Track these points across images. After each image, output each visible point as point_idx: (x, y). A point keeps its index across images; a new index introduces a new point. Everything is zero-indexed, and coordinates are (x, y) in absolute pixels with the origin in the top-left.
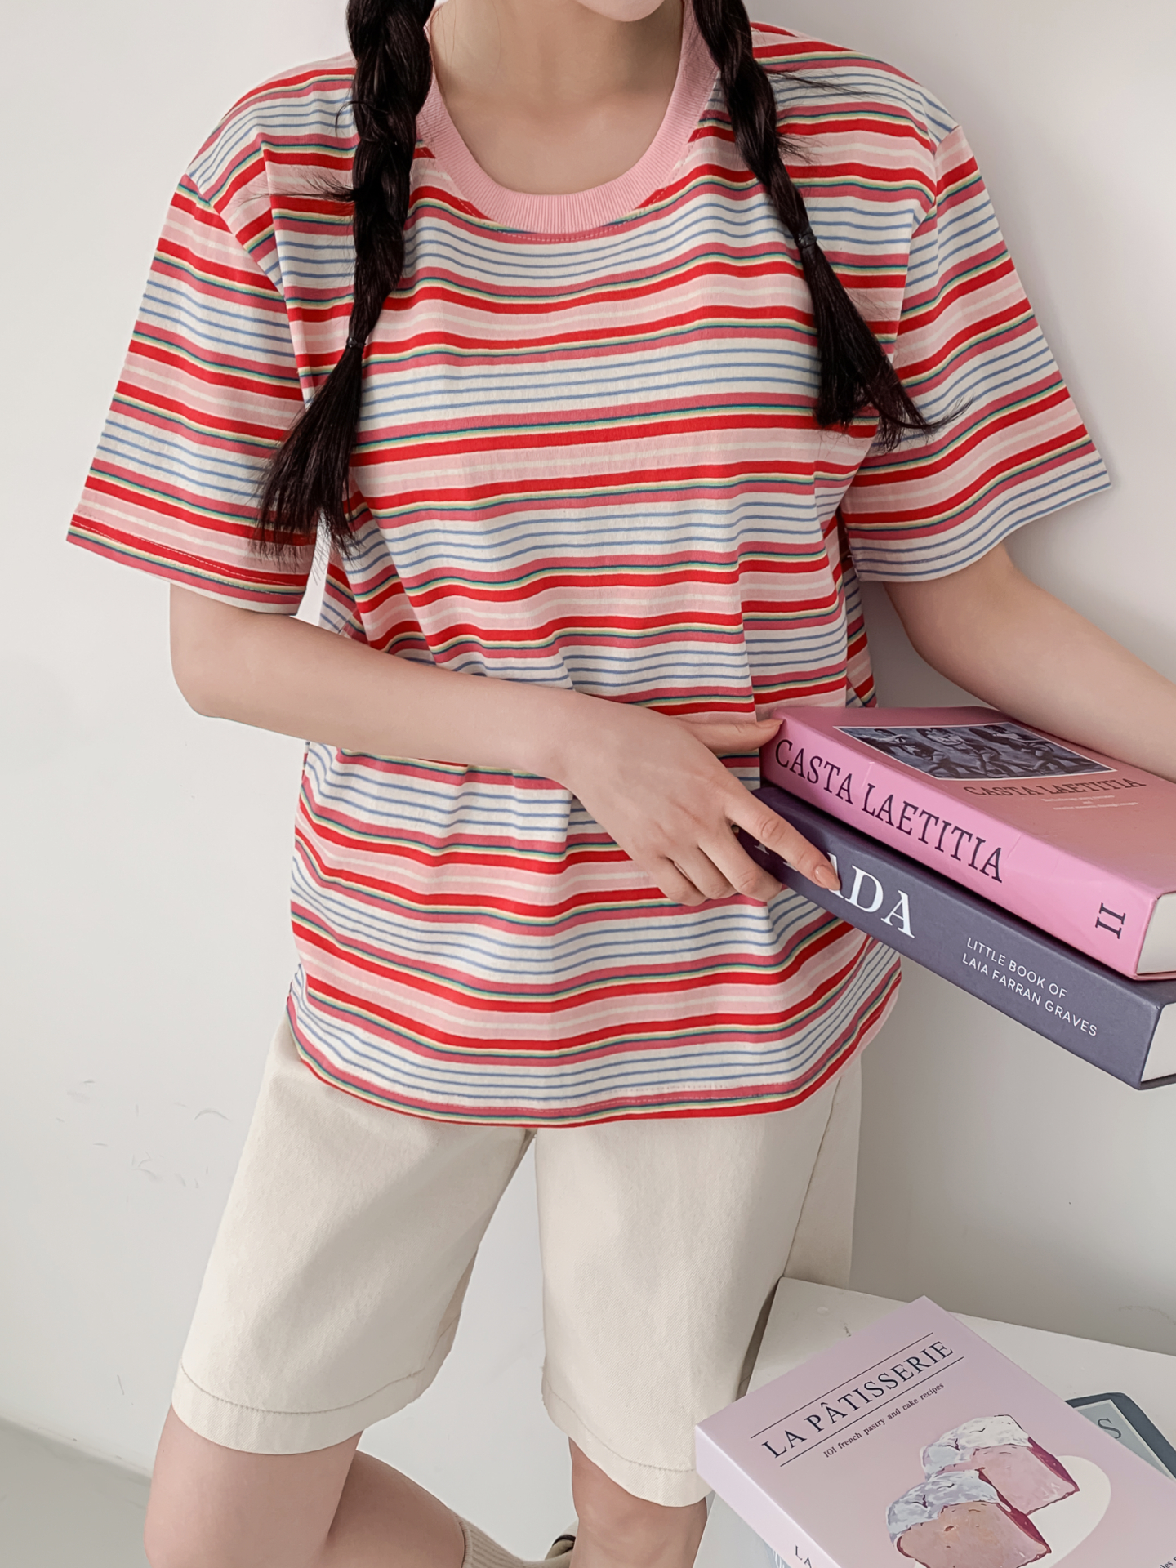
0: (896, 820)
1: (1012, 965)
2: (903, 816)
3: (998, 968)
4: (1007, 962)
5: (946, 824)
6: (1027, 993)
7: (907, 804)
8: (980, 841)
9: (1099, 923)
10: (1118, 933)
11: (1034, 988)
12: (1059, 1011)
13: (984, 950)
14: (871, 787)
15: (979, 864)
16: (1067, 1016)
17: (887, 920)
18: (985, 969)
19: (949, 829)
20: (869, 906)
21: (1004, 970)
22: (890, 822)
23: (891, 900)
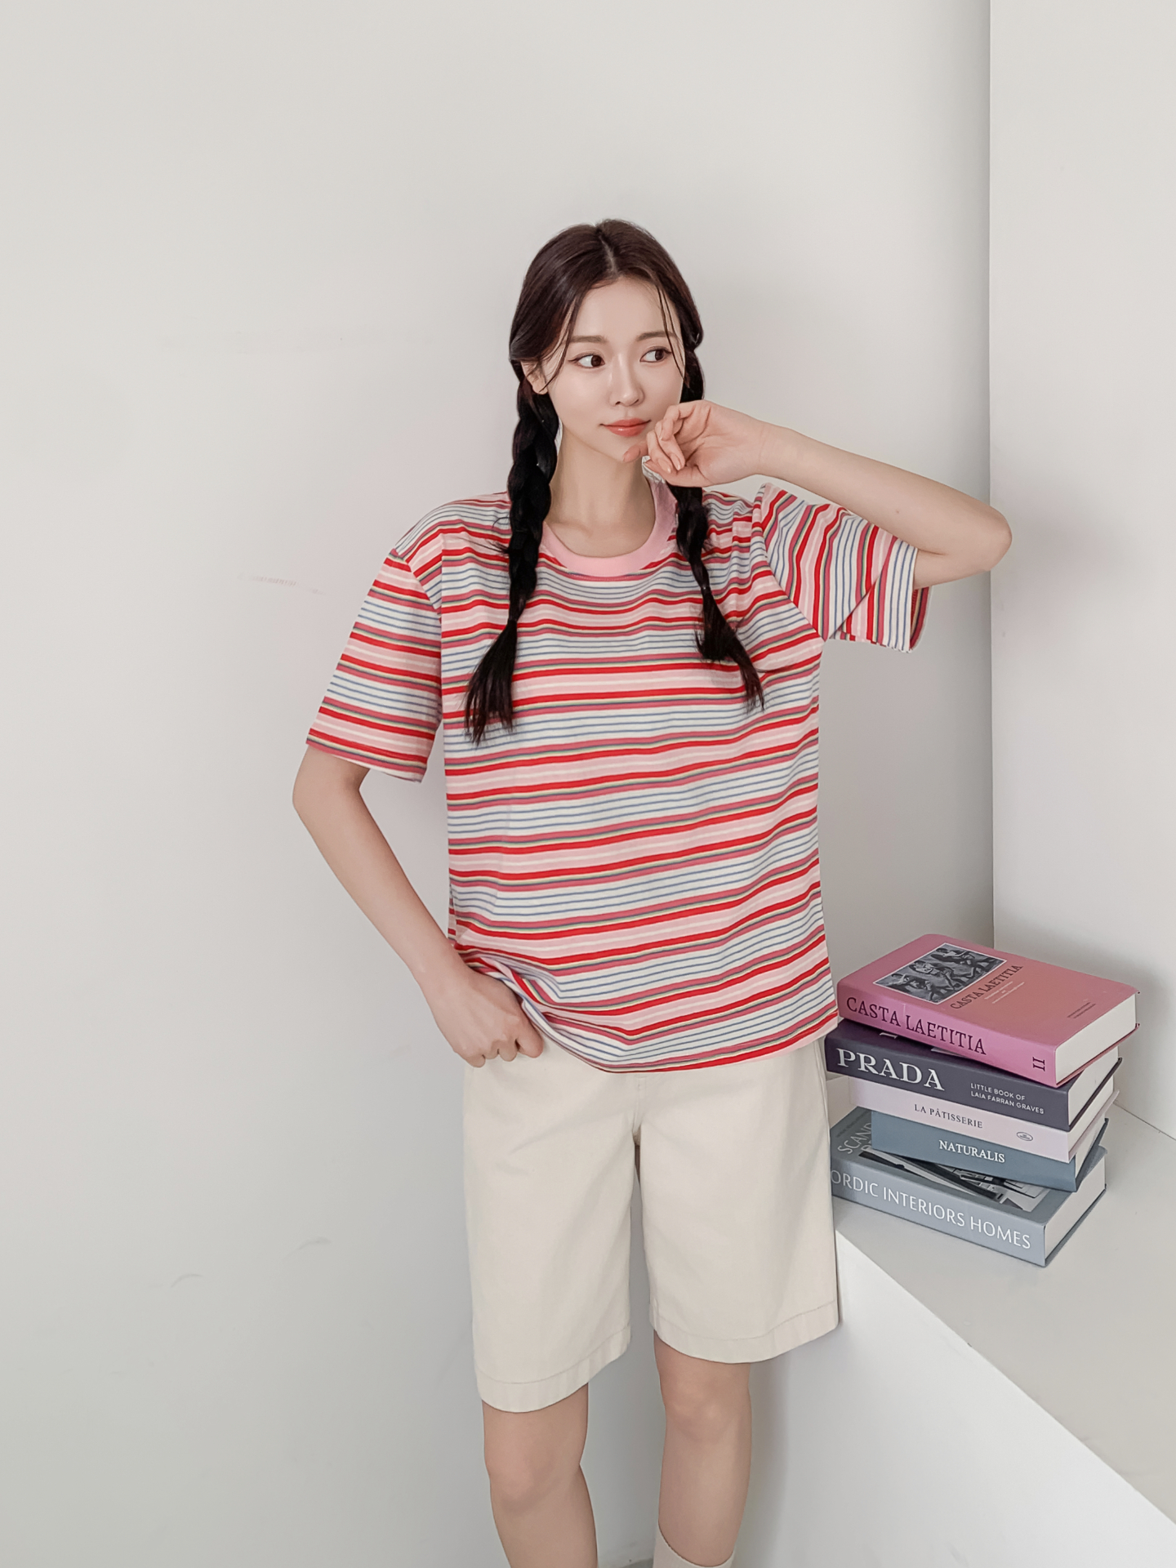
0: (926, 1032)
1: (996, 1091)
2: (929, 1030)
3: (989, 1094)
4: (993, 1091)
5: (952, 1031)
6: (1007, 1102)
7: (929, 1024)
8: (970, 1037)
9: (1034, 1066)
10: (1044, 1069)
11: (1009, 1099)
12: (1024, 1106)
13: (980, 1087)
14: (908, 1017)
15: (973, 1047)
16: (1028, 1108)
17: (927, 1085)
18: (983, 1096)
19: (954, 1033)
20: (915, 1080)
21: (993, 1094)
22: (923, 1033)
23: (926, 1075)
